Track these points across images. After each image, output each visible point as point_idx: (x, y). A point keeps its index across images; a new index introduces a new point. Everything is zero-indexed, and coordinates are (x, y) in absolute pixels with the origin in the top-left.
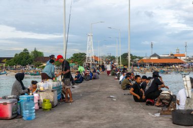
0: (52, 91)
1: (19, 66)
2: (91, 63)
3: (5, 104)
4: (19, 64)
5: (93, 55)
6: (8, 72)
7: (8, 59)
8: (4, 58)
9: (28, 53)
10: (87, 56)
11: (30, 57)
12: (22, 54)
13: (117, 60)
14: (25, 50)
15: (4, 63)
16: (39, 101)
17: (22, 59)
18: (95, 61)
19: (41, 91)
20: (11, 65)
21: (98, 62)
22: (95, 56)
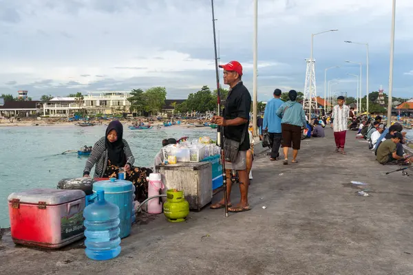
0: (195, 169)
1: (195, 113)
2: (310, 108)
3: (43, 206)
4: (195, 109)
5: (315, 95)
6: (177, 122)
7: (178, 102)
8: (173, 101)
9: (209, 92)
10: (305, 97)
11: (211, 99)
12: (199, 94)
13: (359, 105)
14: (205, 88)
15: (173, 108)
16: (161, 192)
17: (199, 102)
18: (319, 105)
19: (168, 168)
20: (183, 112)
21: (323, 107)
22: (318, 98)
